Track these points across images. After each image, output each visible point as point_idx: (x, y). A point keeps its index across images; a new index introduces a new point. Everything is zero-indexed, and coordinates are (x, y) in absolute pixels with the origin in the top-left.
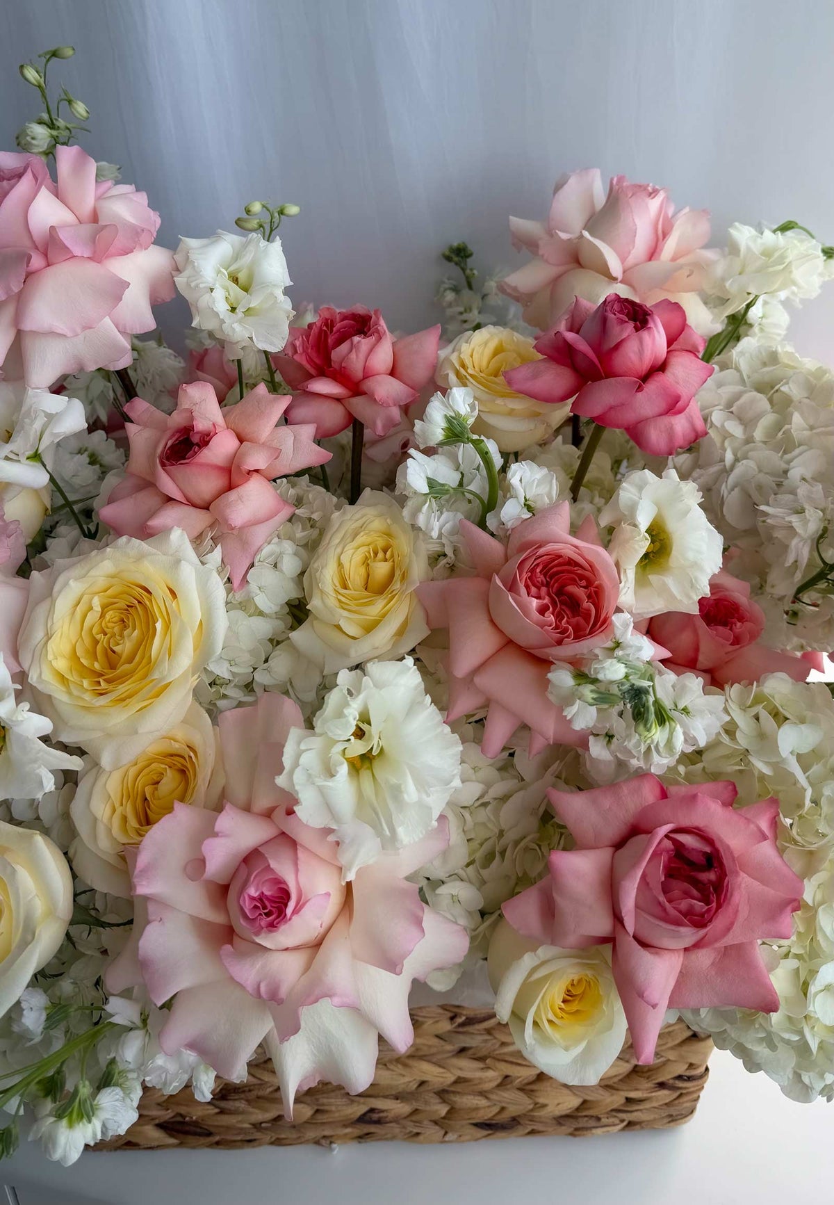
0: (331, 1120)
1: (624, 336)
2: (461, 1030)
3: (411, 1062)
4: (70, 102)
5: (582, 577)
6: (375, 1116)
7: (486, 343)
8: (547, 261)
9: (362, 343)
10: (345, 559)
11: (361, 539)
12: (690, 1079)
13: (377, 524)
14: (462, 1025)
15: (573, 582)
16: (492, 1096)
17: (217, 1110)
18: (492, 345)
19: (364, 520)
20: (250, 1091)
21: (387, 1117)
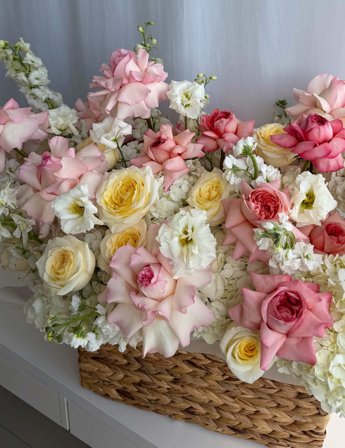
0: (175, 406)
1: (313, 127)
2: (226, 382)
3: (207, 391)
4: (152, 39)
5: (273, 201)
6: (192, 410)
7: (272, 129)
8: (303, 104)
9: (225, 121)
10: (202, 188)
11: (209, 182)
12: (317, 434)
13: (215, 179)
14: (226, 379)
15: (270, 202)
16: (237, 416)
17: (137, 390)
19: (212, 177)
20: (149, 385)
21: (196, 412)
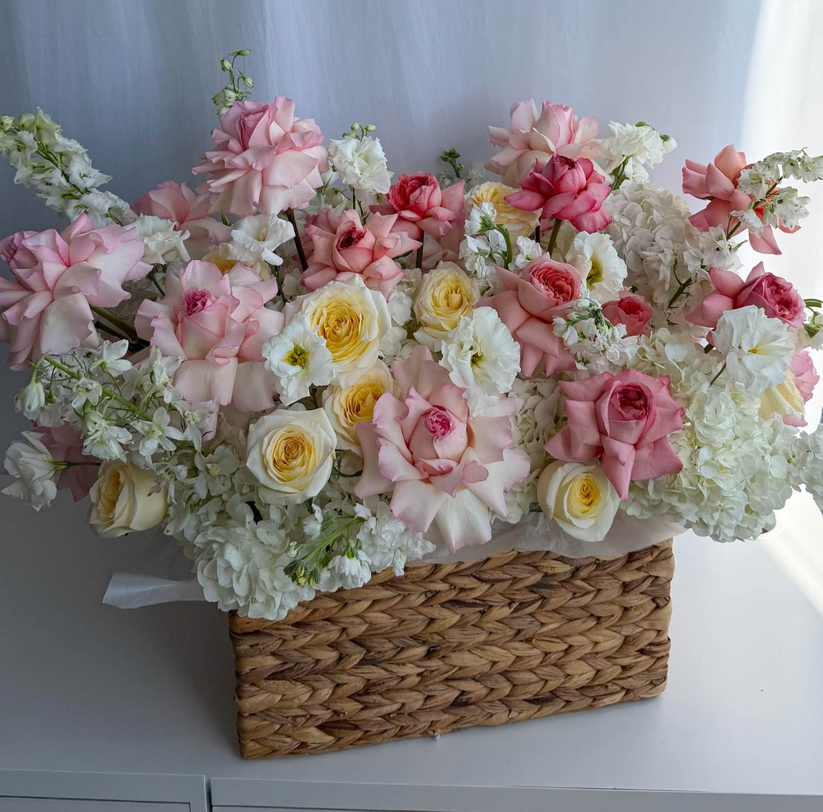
0: (435, 704)
1: (564, 172)
2: (515, 615)
3: (485, 647)
4: (244, 78)
5: (562, 277)
6: (464, 698)
7: (488, 191)
8: (513, 148)
9: (427, 189)
10: (436, 294)
11: (443, 284)
12: (659, 644)
13: (450, 277)
14: (516, 610)
15: (559, 279)
16: (537, 671)
17: (361, 706)
18: (492, 191)
19: (441, 276)
20: (384, 683)
21: (471, 698)
